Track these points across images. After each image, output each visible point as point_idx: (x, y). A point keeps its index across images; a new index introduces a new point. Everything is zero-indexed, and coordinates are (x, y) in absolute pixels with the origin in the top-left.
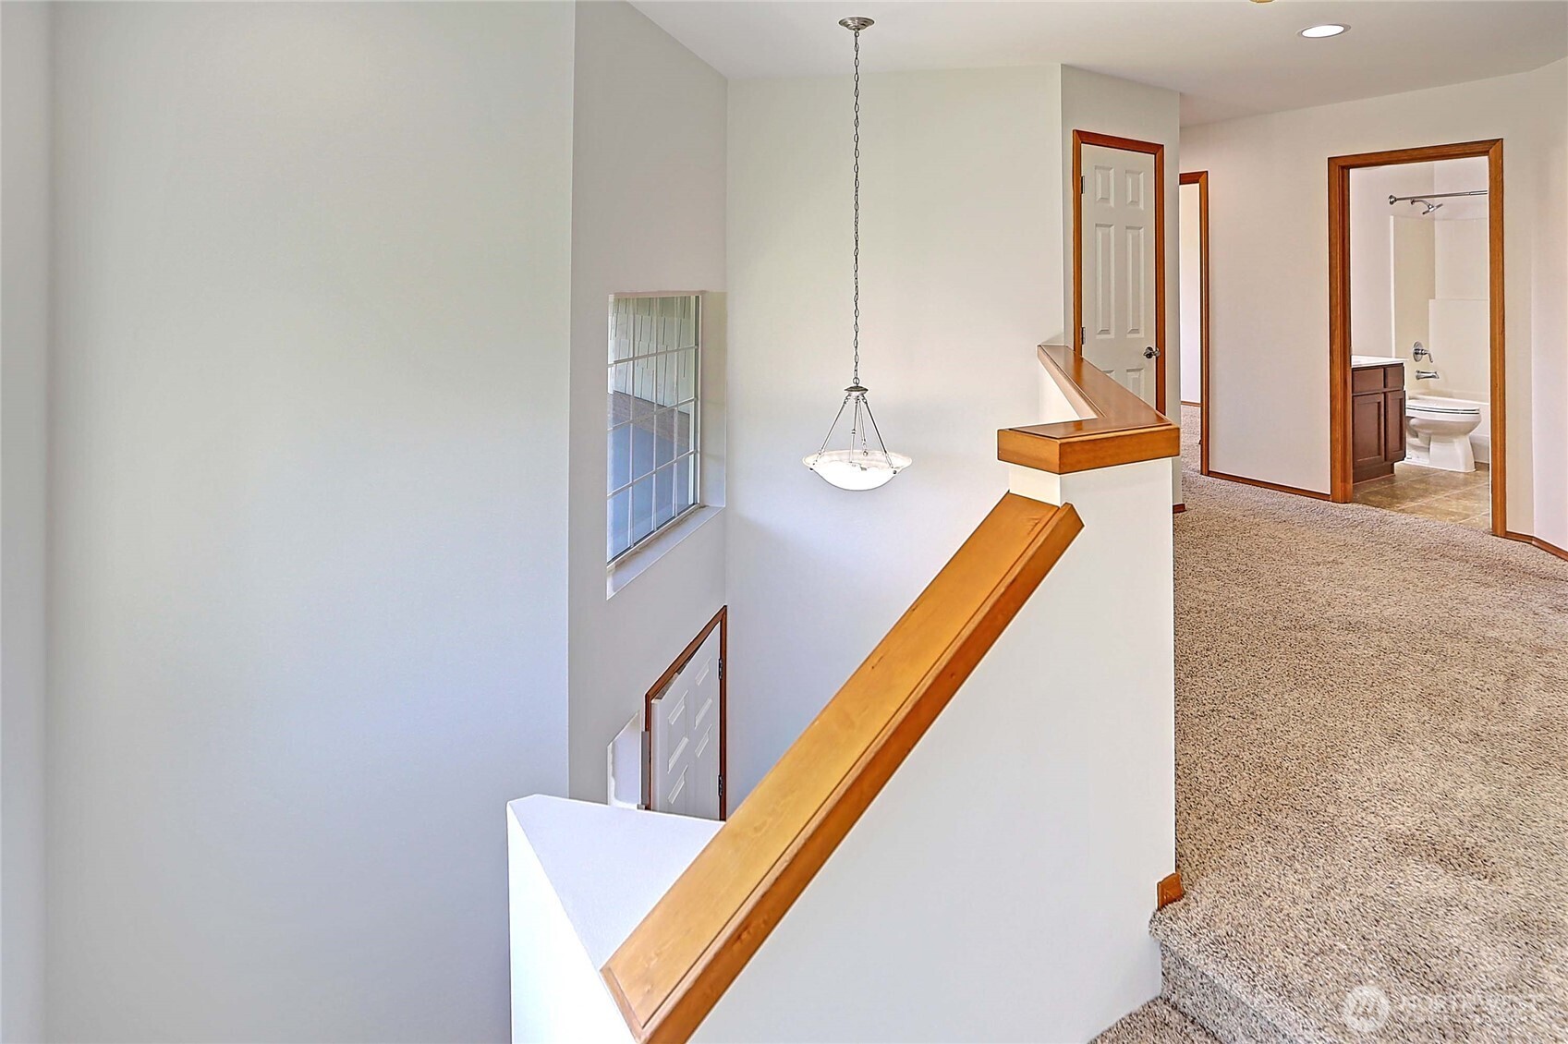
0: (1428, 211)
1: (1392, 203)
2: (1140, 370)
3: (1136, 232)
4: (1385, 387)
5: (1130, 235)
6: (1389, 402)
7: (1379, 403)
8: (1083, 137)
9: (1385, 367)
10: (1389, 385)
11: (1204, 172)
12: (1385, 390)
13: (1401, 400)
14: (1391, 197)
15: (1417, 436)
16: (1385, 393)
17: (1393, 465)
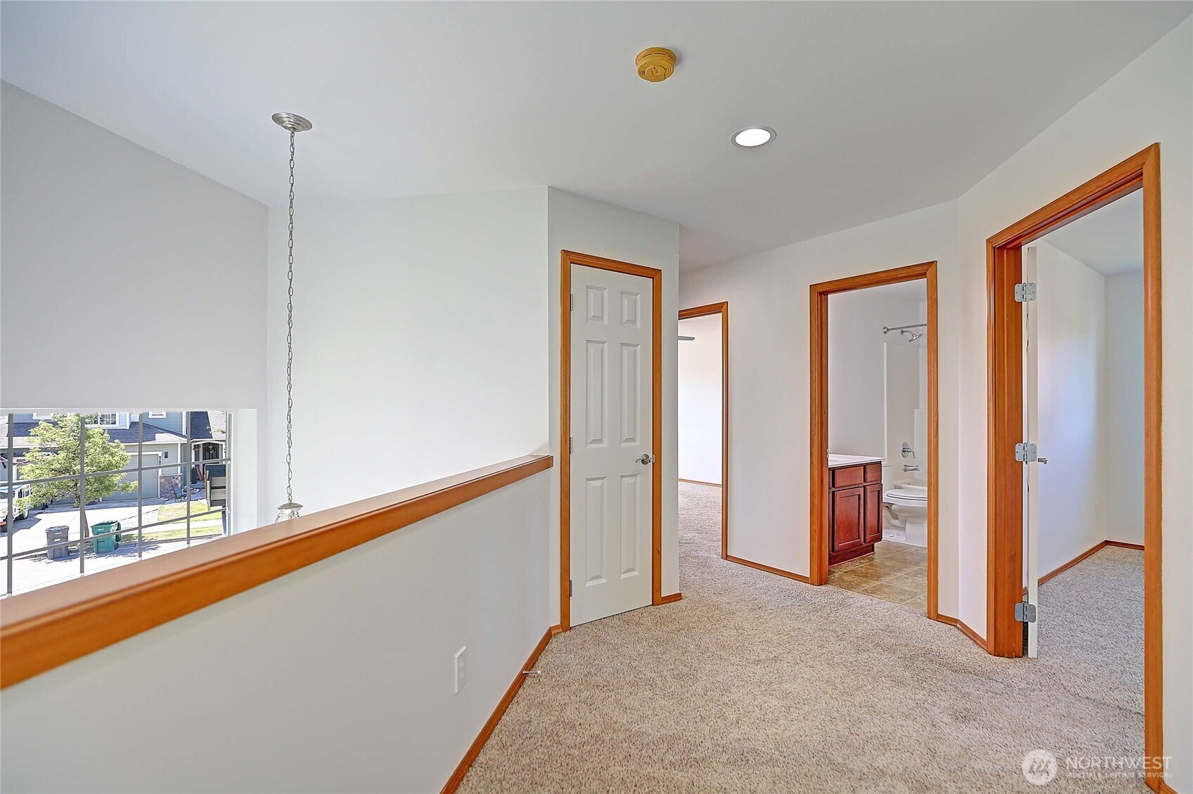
0: (912, 340)
1: (885, 333)
2: (636, 475)
3: (633, 349)
4: (865, 481)
5: (626, 351)
6: (868, 494)
7: (859, 495)
8: (571, 258)
9: (865, 466)
10: (868, 480)
11: (725, 303)
12: (865, 484)
13: (879, 491)
14: (885, 328)
15: (897, 519)
16: (864, 487)
17: (873, 545)
